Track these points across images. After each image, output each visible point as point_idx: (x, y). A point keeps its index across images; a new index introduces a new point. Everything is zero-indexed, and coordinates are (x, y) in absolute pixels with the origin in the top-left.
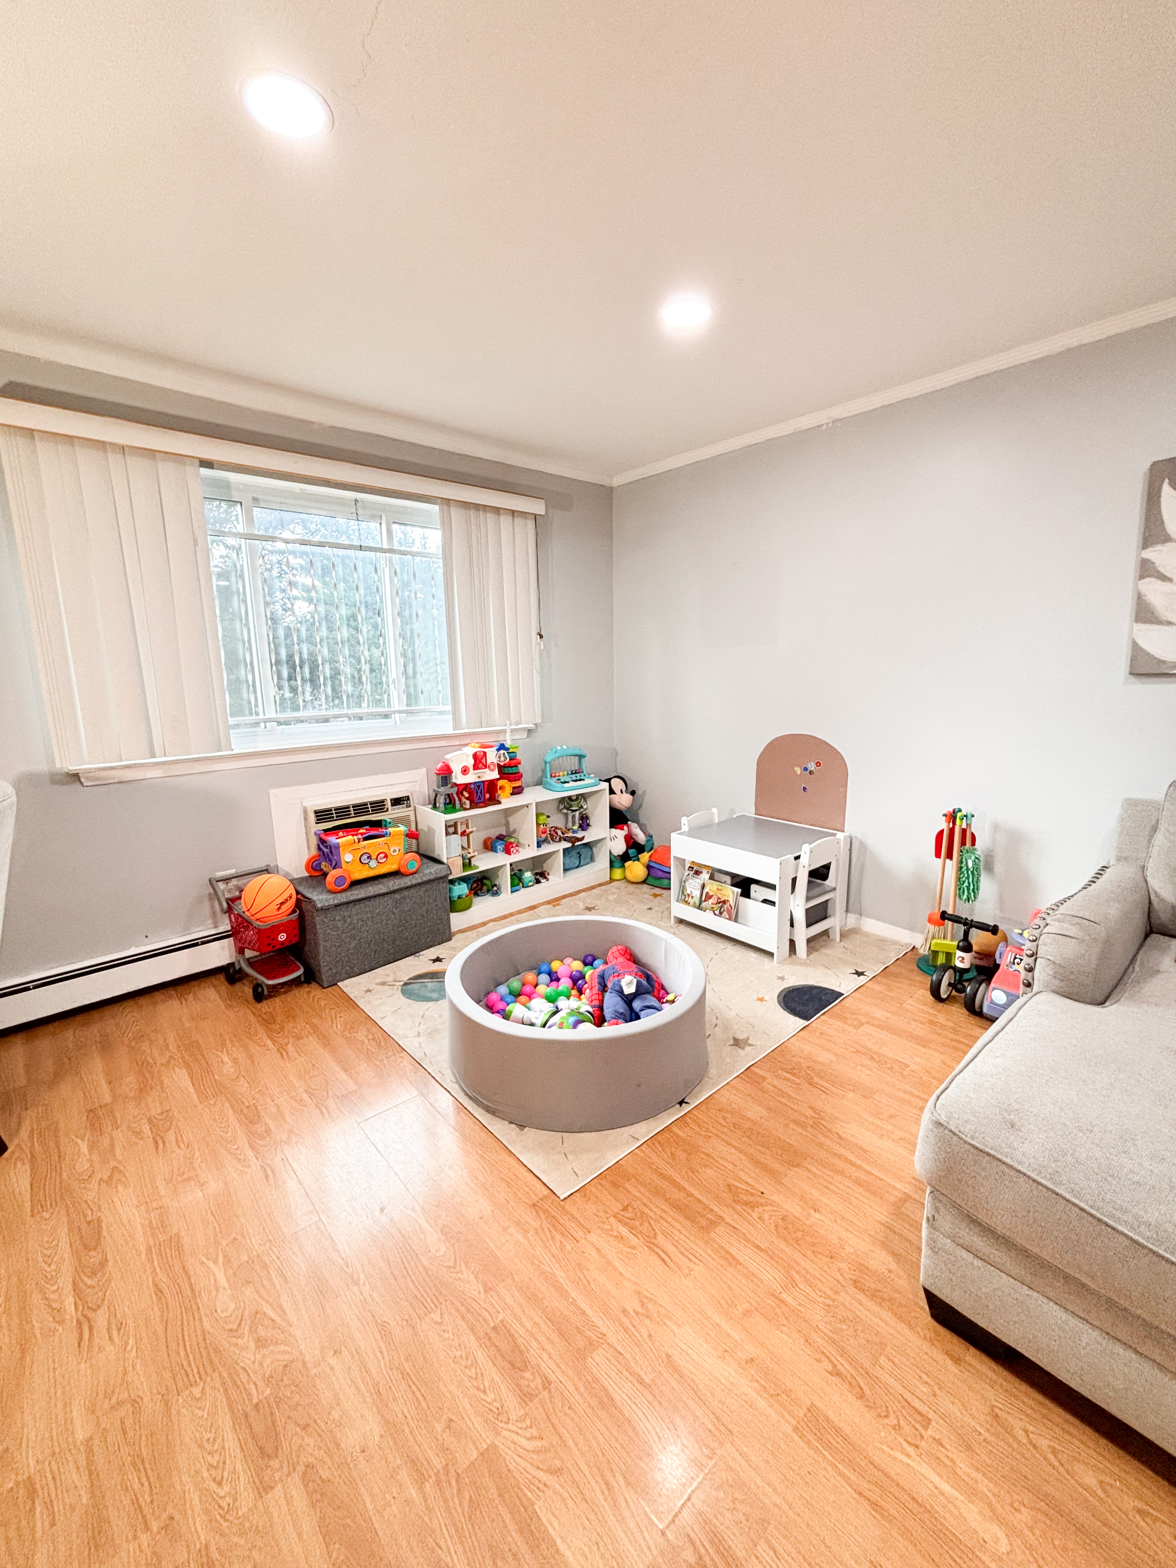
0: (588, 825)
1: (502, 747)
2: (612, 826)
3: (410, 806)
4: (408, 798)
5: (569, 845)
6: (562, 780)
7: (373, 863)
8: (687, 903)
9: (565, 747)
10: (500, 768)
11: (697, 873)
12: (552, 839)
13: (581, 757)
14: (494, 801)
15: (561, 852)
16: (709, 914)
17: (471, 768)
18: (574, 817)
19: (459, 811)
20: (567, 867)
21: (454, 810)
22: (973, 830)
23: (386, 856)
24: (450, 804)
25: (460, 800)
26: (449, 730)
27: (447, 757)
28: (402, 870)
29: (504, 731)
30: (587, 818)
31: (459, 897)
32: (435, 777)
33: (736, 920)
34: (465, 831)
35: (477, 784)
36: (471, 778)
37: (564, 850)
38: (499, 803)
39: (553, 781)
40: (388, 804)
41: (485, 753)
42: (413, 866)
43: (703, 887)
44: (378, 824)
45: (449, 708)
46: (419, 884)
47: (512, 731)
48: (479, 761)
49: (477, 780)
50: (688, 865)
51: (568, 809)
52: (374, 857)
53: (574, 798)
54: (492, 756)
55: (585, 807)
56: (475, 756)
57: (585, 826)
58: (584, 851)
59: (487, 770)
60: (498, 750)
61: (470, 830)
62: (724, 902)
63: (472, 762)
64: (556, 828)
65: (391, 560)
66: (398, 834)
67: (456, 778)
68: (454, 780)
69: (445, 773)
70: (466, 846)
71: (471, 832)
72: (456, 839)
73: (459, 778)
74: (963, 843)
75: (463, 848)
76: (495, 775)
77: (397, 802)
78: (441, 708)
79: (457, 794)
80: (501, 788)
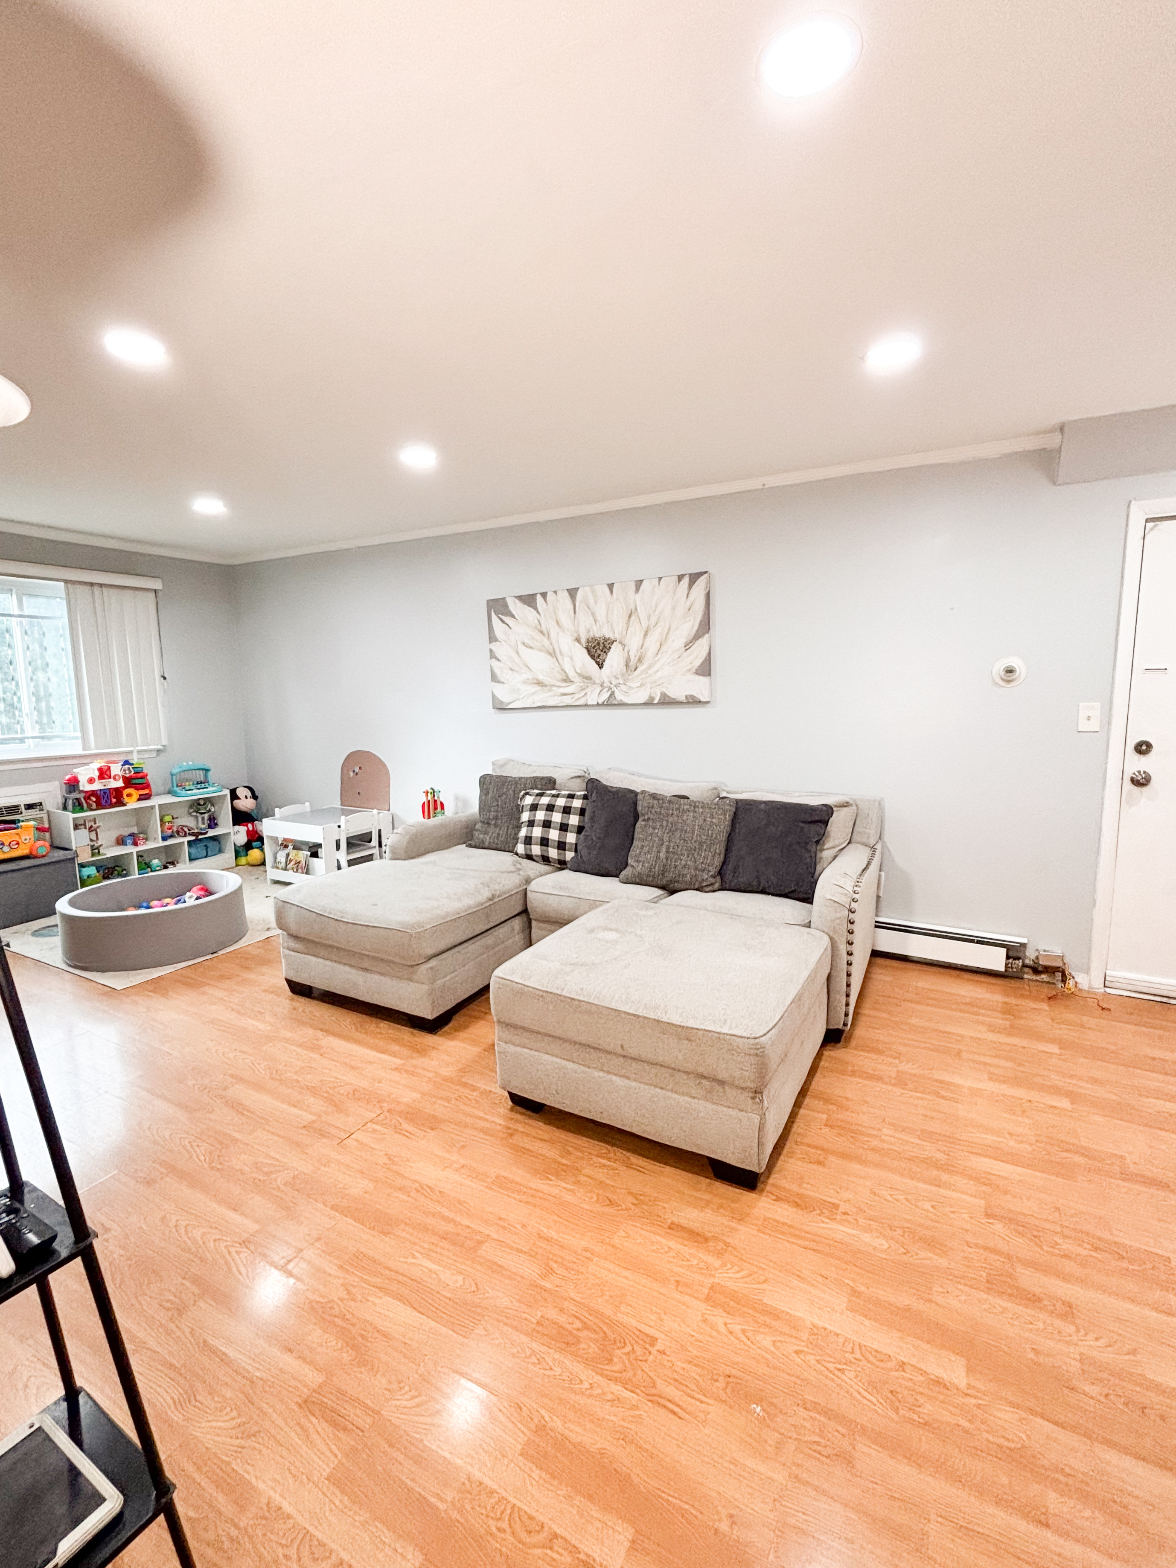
0: (216, 824)
1: (126, 763)
2: (234, 824)
3: (43, 810)
4: (41, 804)
5: (193, 838)
6: (187, 788)
7: (6, 849)
8: (278, 868)
9: (190, 763)
10: (124, 778)
11: (286, 847)
12: (178, 834)
13: (207, 770)
14: (120, 803)
15: (186, 844)
16: (291, 872)
17: (97, 778)
18: (203, 819)
19: (86, 811)
20: (193, 857)
21: (82, 810)
22: (442, 799)
23: (18, 844)
24: (78, 806)
25: (87, 803)
26: (80, 752)
27: (75, 770)
28: (34, 853)
29: (131, 752)
30: (214, 819)
31: (88, 877)
32: (64, 786)
33: (307, 873)
34: (91, 827)
35: (104, 791)
36: (97, 786)
37: (189, 842)
38: (124, 805)
39: (178, 790)
40: (23, 807)
41: (109, 768)
42: (42, 851)
43: (288, 855)
44: (13, 822)
45: (79, 734)
46: (49, 864)
47: (139, 752)
48: (104, 773)
49: (103, 788)
50: (280, 842)
51: (197, 812)
52: (7, 843)
53: (202, 802)
54: (116, 769)
55: (213, 810)
56: (100, 770)
57: (212, 824)
58: (211, 844)
59: (112, 780)
60: (123, 765)
61: (97, 824)
62: (299, 862)
63: (97, 773)
64: (184, 826)
65: (21, 623)
66: (28, 827)
67: (84, 786)
68: (81, 788)
69: (73, 784)
70: (95, 839)
71: (99, 827)
72: (84, 833)
73: (85, 786)
74: (436, 809)
75: (91, 840)
76: (120, 784)
77: (29, 807)
78: (73, 734)
79: (85, 798)
80: (129, 795)
